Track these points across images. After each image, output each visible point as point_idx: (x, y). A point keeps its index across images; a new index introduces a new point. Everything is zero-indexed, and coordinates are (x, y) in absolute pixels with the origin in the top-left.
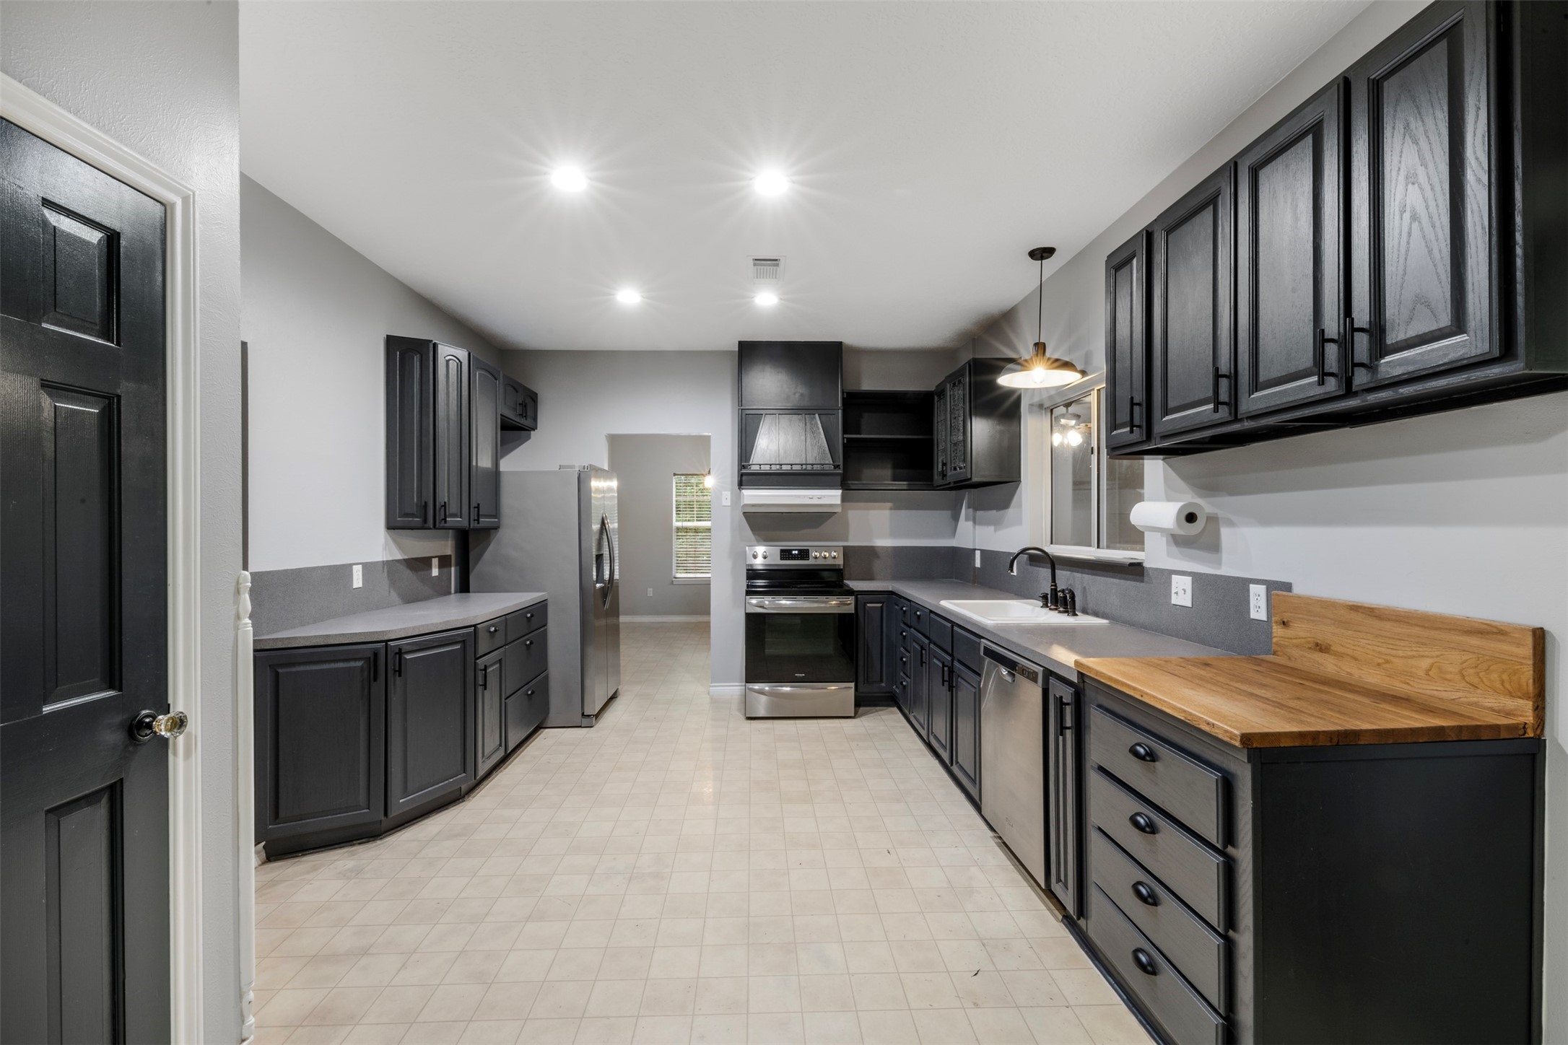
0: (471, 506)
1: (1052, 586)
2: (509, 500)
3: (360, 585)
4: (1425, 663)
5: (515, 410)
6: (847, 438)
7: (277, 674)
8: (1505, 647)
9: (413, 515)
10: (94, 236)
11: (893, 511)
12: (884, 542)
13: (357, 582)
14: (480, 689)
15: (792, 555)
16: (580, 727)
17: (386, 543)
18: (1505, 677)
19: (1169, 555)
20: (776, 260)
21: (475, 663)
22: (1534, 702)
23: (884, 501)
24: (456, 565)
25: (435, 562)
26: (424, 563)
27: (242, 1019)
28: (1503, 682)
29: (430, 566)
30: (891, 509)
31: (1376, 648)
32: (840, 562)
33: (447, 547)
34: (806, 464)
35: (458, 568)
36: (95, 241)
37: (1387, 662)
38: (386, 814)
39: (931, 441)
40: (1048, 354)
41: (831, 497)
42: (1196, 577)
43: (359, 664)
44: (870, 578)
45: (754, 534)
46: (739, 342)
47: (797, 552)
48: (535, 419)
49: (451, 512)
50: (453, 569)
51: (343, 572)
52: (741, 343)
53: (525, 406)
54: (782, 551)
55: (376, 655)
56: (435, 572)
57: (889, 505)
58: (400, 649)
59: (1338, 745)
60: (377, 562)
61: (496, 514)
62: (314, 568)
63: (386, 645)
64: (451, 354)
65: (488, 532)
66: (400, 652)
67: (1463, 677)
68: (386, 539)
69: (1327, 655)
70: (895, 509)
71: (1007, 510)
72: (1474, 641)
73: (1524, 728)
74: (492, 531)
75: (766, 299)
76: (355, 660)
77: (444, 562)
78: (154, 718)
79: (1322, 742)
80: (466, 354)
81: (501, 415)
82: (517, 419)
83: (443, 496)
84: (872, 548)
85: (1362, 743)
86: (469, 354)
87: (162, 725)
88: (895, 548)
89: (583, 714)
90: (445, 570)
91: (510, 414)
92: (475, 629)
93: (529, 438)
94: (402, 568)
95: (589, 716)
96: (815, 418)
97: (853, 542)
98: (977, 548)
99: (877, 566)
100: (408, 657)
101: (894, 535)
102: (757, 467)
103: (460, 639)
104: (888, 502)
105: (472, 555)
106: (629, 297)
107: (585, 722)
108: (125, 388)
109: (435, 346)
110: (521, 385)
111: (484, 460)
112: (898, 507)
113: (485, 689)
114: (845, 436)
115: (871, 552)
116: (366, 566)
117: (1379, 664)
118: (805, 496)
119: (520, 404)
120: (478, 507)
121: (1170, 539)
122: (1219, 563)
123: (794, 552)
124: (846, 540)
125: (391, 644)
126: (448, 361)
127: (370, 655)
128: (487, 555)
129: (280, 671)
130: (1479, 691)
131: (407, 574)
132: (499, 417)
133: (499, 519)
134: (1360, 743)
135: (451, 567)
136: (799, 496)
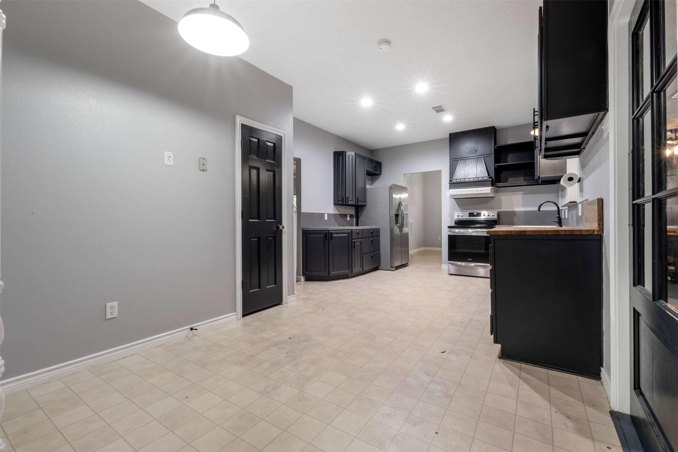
0: (356, 198)
2: (369, 197)
3: (327, 219)
5: (373, 169)
6: (497, 166)
7: (307, 236)
9: (340, 201)
10: (272, 145)
11: (524, 195)
12: (519, 209)
13: (326, 218)
14: (353, 249)
15: (474, 215)
16: (390, 270)
17: (334, 209)
20: (440, 106)
21: (352, 241)
22: (598, 223)
23: (519, 191)
24: (355, 218)
25: (348, 216)
26: (345, 216)
27: (294, 291)
29: (347, 217)
30: (523, 194)
32: (496, 217)
33: (352, 211)
34: (476, 178)
35: (356, 219)
36: (272, 146)
38: (329, 275)
39: (534, 163)
41: (487, 190)
43: (323, 235)
44: (513, 224)
45: (459, 207)
46: (450, 134)
47: (476, 214)
48: (380, 171)
49: (350, 200)
50: (354, 219)
51: (322, 215)
52: (450, 135)
53: (376, 167)
54: (469, 213)
55: (326, 233)
56: (348, 219)
57: (522, 193)
58: (332, 233)
59: (519, 234)
60: (331, 214)
61: (365, 201)
62: (316, 213)
63: (329, 231)
64: (350, 154)
65: (363, 206)
66: (331, 234)
68: (334, 208)
70: (525, 194)
73: (593, 231)
74: (364, 207)
75: (448, 118)
76: (322, 234)
77: (351, 216)
78: (280, 226)
79: (513, 233)
80: (354, 153)
81: (367, 170)
82: (373, 172)
83: (347, 196)
84: (514, 212)
85: (527, 234)
86: (355, 153)
87: (281, 227)
88: (525, 211)
89: (391, 267)
90: (352, 219)
91: (371, 170)
92: (352, 231)
93: (380, 177)
94: (338, 216)
95: (393, 267)
96: (482, 159)
97: (503, 209)
99: (516, 219)
100: (334, 235)
101: (524, 206)
102: (455, 181)
103: (347, 233)
104: (522, 191)
105: (359, 214)
106: (400, 127)
107: (392, 269)
108: (276, 169)
109: (345, 152)
110: (374, 160)
111: (360, 185)
112: (526, 193)
113: (355, 248)
114: (496, 165)
115: (512, 214)
116: (328, 214)
118: (474, 190)
119: (374, 167)
120: (358, 198)
123: (474, 214)
124: (501, 208)
125: (330, 231)
126: (349, 156)
127: (325, 233)
128: (363, 214)
129: (307, 235)
131: (340, 218)
132: (366, 171)
133: (366, 203)
134: (526, 234)
135: (353, 218)
136: (472, 191)
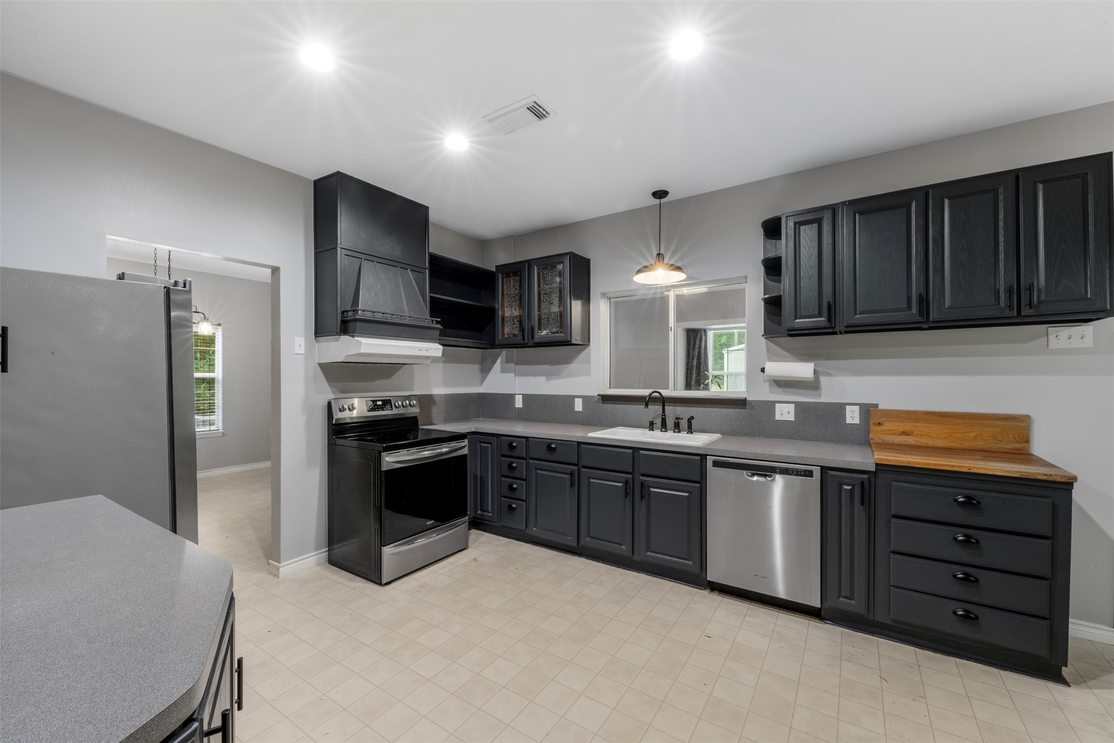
1: (663, 416)
4: (973, 435)
6: (431, 297)
8: (1015, 423)
11: (445, 364)
12: (439, 390)
15: (377, 405)
18: (1016, 435)
19: (771, 392)
28: (1015, 438)
31: (944, 431)
32: (417, 409)
37: (950, 436)
40: (666, 262)
41: (435, 350)
42: (798, 405)
45: (330, 386)
47: (382, 402)
54: (369, 403)
67: (995, 438)
69: (910, 437)
70: (446, 362)
71: (566, 366)
72: (1000, 423)
84: (431, 395)
96: (408, 272)
97: (418, 391)
98: (516, 393)
99: (435, 411)
101: (446, 384)
102: (370, 314)
112: (448, 360)
114: (430, 295)
115: (430, 400)
117: (945, 438)
118: (416, 348)
121: (773, 383)
122: (820, 396)
123: (378, 403)
124: (412, 389)
130: (1002, 443)
136: (411, 348)
